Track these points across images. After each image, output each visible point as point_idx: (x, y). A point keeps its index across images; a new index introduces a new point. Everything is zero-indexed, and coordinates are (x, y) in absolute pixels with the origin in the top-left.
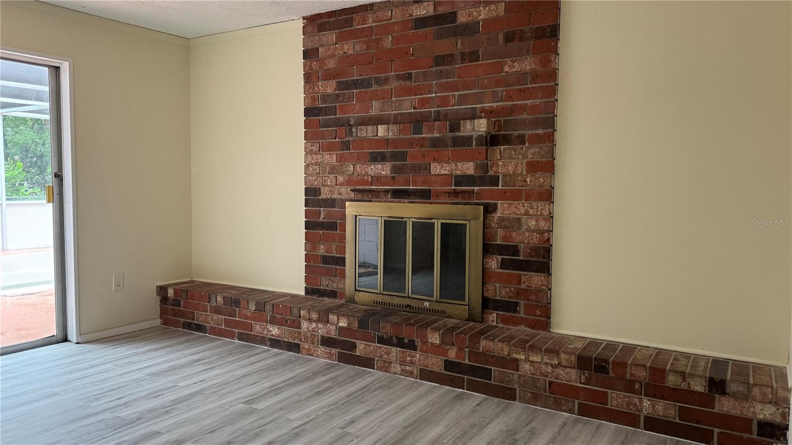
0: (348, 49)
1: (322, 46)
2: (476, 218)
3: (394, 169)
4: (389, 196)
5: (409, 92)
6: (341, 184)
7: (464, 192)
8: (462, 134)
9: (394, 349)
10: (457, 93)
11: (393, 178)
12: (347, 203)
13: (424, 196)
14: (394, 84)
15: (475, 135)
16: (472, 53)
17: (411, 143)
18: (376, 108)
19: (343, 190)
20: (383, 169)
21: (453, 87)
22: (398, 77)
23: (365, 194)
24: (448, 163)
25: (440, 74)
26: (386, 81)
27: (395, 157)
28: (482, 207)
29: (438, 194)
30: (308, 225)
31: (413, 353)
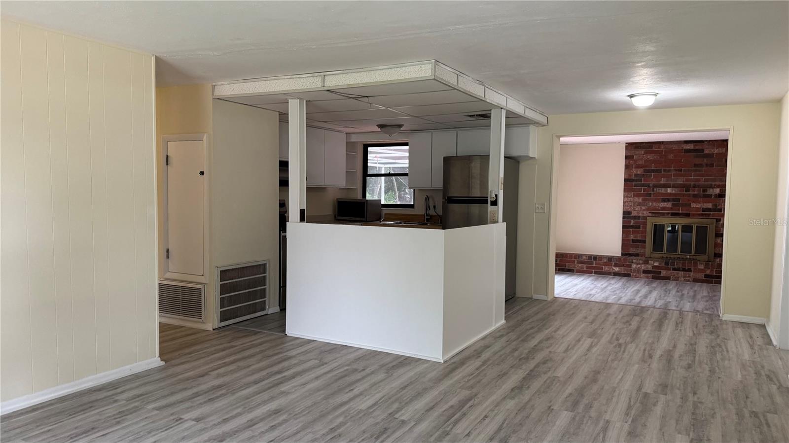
0: (650, 157)
1: (636, 155)
2: (712, 224)
3: (673, 205)
4: (669, 215)
5: (681, 176)
6: (644, 210)
7: (705, 214)
8: (707, 193)
9: (680, 272)
10: (704, 178)
11: (671, 208)
12: (648, 218)
13: (687, 215)
14: (673, 173)
15: (713, 194)
16: (711, 164)
17: (684, 195)
18: (663, 181)
19: (645, 212)
20: (669, 205)
21: (703, 176)
22: (676, 170)
23: (656, 214)
24: (700, 203)
25: (696, 171)
26: (669, 171)
27: (674, 200)
28: (715, 220)
29: (694, 215)
30: (624, 227)
31: (690, 273)
